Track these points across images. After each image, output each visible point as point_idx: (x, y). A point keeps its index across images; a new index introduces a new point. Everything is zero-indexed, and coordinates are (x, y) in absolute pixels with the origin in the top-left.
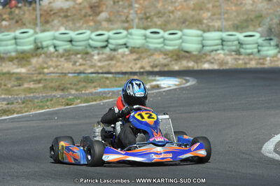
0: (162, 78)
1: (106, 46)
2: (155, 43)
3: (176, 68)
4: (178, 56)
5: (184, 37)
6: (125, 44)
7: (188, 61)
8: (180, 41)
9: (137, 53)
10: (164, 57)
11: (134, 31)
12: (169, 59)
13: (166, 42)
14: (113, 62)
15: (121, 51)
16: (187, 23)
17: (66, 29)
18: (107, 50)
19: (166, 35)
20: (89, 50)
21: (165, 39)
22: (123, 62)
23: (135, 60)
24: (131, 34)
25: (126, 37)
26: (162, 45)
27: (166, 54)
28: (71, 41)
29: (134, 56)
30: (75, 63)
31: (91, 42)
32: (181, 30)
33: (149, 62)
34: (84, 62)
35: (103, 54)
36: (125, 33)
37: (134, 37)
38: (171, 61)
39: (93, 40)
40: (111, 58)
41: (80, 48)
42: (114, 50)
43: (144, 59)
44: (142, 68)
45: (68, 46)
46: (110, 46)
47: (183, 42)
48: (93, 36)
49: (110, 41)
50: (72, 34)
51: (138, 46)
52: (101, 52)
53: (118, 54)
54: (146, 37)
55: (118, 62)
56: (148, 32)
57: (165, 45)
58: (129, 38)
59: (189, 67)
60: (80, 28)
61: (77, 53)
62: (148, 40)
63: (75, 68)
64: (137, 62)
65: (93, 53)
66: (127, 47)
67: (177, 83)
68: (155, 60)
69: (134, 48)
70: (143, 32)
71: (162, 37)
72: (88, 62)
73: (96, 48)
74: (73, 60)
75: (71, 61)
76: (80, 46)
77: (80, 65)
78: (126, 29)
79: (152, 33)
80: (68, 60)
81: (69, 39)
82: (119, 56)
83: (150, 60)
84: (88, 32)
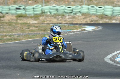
0: (89, 26)
1: (72, 12)
2: (92, 11)
3: (101, 22)
4: (102, 17)
5: (105, 9)
6: (80, 12)
7: (106, 19)
8: (103, 11)
9: (85, 15)
10: (96, 17)
11: (84, 6)
12: (98, 18)
13: (97, 11)
14: (74, 19)
15: (78, 14)
16: (107, 3)
17: (56, 5)
18: (72, 14)
19: (97, 8)
20: (65, 14)
21: (97, 10)
22: (78, 19)
23: (84, 18)
24: (82, 7)
25: (80, 8)
26: (95, 12)
27: (97, 16)
28: (57, 10)
29: (83, 17)
30: (58, 19)
31: (65, 11)
32: (104, 6)
33: (90, 19)
34: (62, 19)
35: (70, 15)
36: (80, 7)
37: (83, 9)
38: (99, 19)
39: (66, 10)
40: (74, 17)
41: (60, 13)
42: (75, 14)
43: (88, 18)
44: (86, 22)
45: (56, 12)
46: (73, 12)
47: (104, 11)
48: (66, 8)
49: (74, 10)
50: (58, 7)
51: (85, 12)
52: (69, 15)
53: (77, 16)
54: (89, 9)
55: (76, 19)
56: (90, 7)
57: (97, 12)
58: (82, 9)
59: (106, 22)
60: (62, 4)
61: (59, 15)
62: (90, 10)
63: (58, 21)
64: (84, 19)
65: (66, 15)
66: (81, 13)
67: (93, 29)
68: (92, 19)
69: (83, 13)
70: (87, 6)
71: (96, 9)
72: (64, 19)
73: (67, 13)
74: (57, 18)
75: (56, 19)
76: (60, 12)
77: (60, 20)
78: (81, 5)
79: (91, 7)
80: (55, 18)
81: (56, 9)
82: (77, 17)
83: (90, 18)
84: (64, 6)
